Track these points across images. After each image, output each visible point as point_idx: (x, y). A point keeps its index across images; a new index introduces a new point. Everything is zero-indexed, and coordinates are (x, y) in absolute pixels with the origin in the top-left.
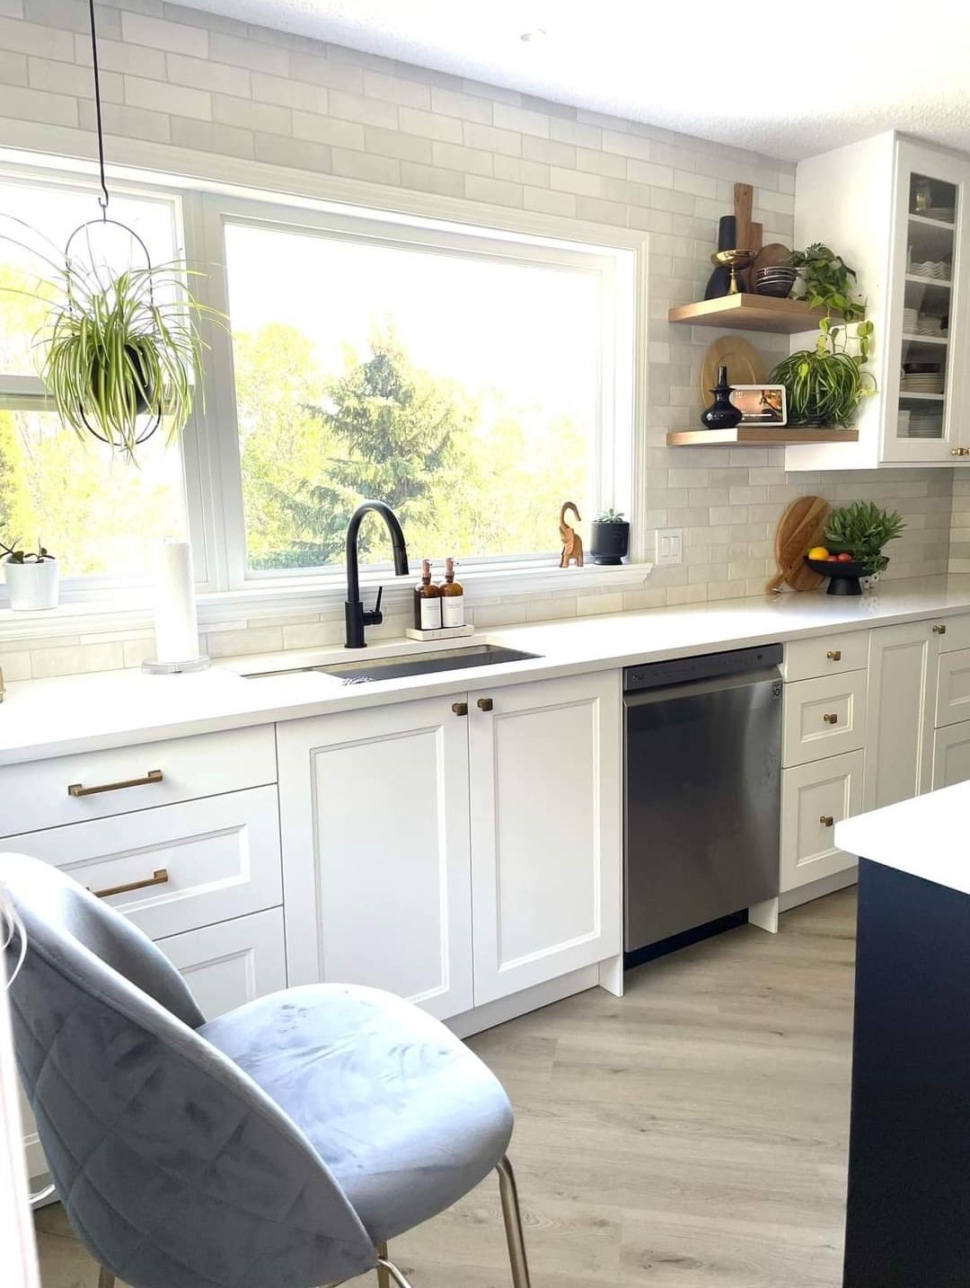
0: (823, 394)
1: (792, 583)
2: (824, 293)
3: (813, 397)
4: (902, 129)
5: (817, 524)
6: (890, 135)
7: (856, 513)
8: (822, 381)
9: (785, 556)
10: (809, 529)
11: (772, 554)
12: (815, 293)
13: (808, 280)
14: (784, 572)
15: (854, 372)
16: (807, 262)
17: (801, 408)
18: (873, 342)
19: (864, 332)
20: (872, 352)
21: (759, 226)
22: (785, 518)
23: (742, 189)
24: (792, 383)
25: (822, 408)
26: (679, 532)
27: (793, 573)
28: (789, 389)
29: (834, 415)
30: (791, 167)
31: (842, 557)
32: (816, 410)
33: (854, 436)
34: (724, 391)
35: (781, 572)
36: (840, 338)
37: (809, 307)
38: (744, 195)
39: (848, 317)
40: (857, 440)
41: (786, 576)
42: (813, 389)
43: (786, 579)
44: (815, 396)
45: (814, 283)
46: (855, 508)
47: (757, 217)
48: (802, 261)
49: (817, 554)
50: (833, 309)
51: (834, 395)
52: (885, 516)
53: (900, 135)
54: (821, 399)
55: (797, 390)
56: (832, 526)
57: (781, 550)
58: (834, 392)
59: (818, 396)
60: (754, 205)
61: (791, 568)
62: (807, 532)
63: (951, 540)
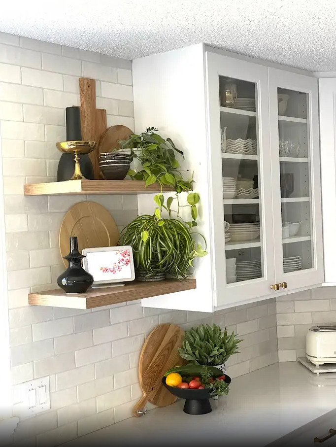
0: (164, 253)
1: (155, 402)
2: (156, 172)
3: (155, 257)
4: (209, 42)
5: (173, 346)
6: (200, 47)
7: (203, 334)
8: (162, 243)
9: (147, 382)
10: (166, 352)
11: (136, 381)
12: (149, 172)
13: (144, 161)
14: (147, 395)
15: (186, 235)
16: (143, 144)
17: (146, 265)
18: (200, 208)
19: (192, 201)
20: (201, 216)
21: (103, 112)
22: (144, 348)
23: (85, 82)
24: (137, 244)
25: (164, 265)
26: (45, 381)
27: (156, 393)
28: (135, 248)
29: (175, 268)
30: (128, 64)
31: (192, 384)
32: (159, 266)
33: (192, 285)
34: (76, 258)
35: (145, 395)
36: (174, 205)
37: (145, 185)
38: (88, 87)
39: (179, 190)
40: (196, 288)
41: (149, 398)
42: (155, 250)
43: (149, 400)
44: (157, 255)
45: (148, 164)
46: (202, 329)
47: (100, 105)
48: (138, 143)
49: (173, 380)
50: (165, 185)
51: (172, 254)
52: (226, 334)
53: (207, 47)
54: (163, 257)
55: (142, 249)
56: (184, 348)
57: (142, 376)
58: (172, 252)
59: (159, 255)
60: (97, 94)
61: (153, 389)
62: (164, 356)
63: (278, 337)
